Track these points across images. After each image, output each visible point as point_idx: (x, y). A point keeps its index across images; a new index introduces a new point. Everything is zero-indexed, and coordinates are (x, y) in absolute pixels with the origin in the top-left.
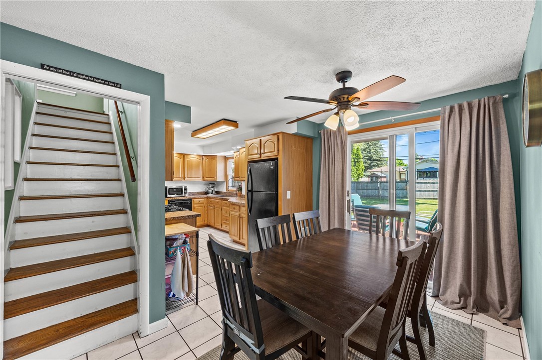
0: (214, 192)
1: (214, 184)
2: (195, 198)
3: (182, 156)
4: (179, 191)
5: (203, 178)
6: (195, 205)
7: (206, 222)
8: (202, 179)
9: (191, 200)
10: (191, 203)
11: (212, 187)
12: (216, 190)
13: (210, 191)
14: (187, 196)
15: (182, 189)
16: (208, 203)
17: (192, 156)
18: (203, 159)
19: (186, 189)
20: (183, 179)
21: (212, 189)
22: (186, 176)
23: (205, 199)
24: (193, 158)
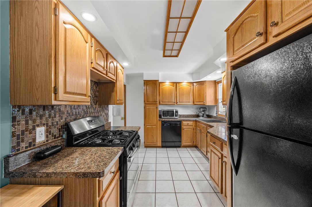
0: (205, 115)
1: (204, 108)
2: (184, 121)
3: (175, 84)
4: (171, 113)
5: (194, 102)
6: (184, 127)
7: (195, 143)
8: (192, 103)
9: (180, 122)
10: (180, 124)
11: (203, 111)
12: (207, 113)
13: (201, 114)
14: (178, 118)
15: (173, 111)
16: (196, 126)
17: (183, 84)
18: (193, 85)
19: (177, 112)
20: (175, 104)
21: (203, 113)
22: (178, 101)
23: (194, 122)
24: (185, 85)
